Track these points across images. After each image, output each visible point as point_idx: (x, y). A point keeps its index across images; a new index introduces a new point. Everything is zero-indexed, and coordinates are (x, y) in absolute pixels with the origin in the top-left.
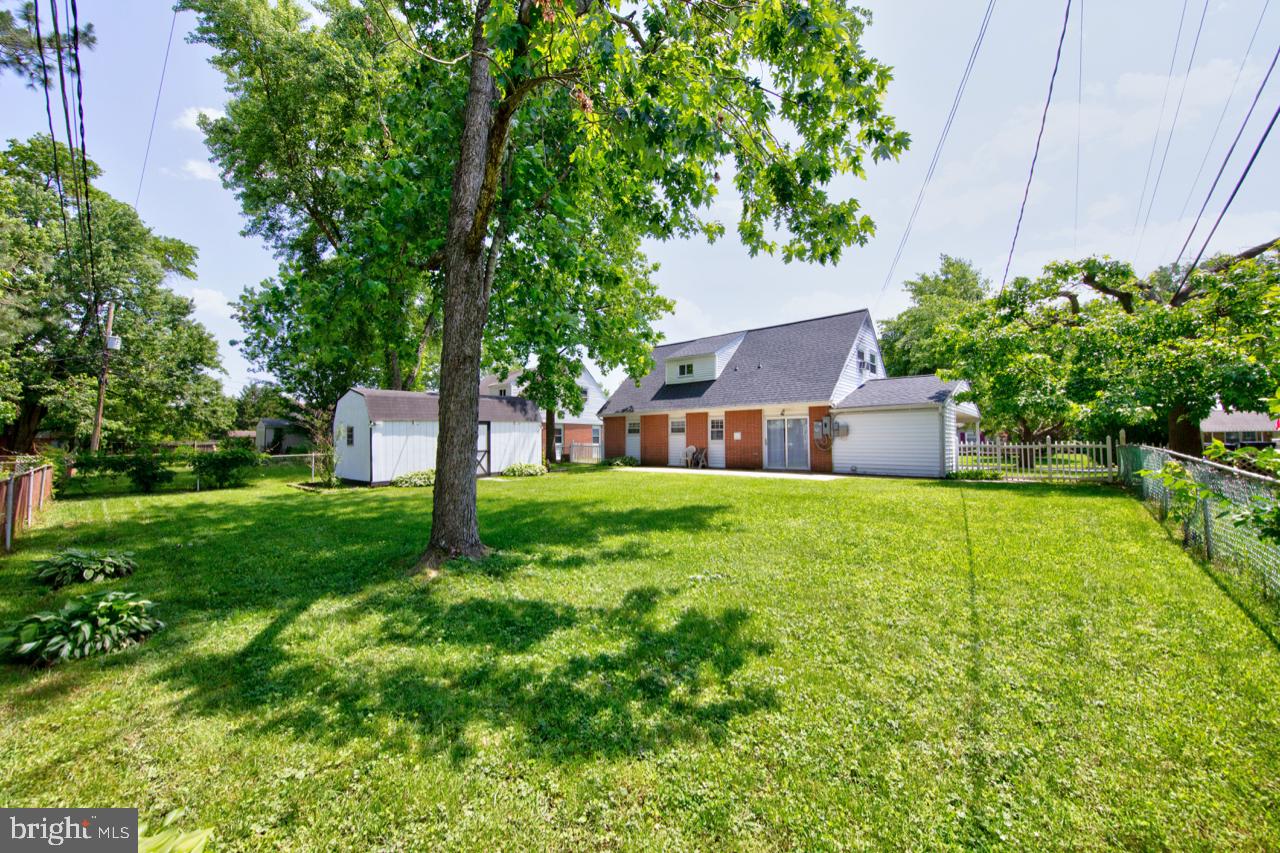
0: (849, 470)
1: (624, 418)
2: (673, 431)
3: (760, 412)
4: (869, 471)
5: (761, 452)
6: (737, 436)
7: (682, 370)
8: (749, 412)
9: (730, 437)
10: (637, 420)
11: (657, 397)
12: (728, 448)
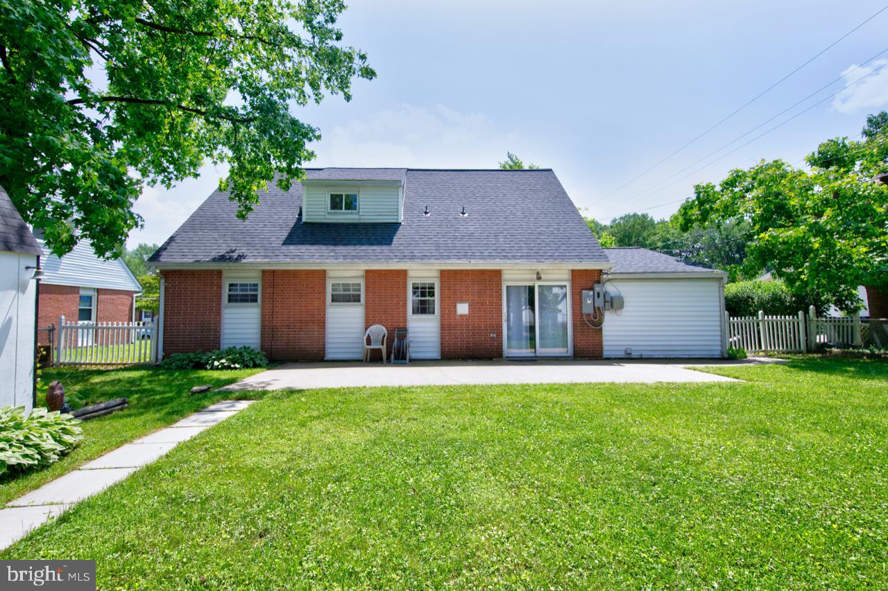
0: (622, 354)
1: (219, 273)
2: (335, 299)
3: (498, 273)
4: (645, 354)
5: (500, 334)
6: (463, 309)
7: (336, 203)
8: (483, 272)
9: (448, 310)
10: (254, 278)
11: (290, 240)
12: (444, 327)
